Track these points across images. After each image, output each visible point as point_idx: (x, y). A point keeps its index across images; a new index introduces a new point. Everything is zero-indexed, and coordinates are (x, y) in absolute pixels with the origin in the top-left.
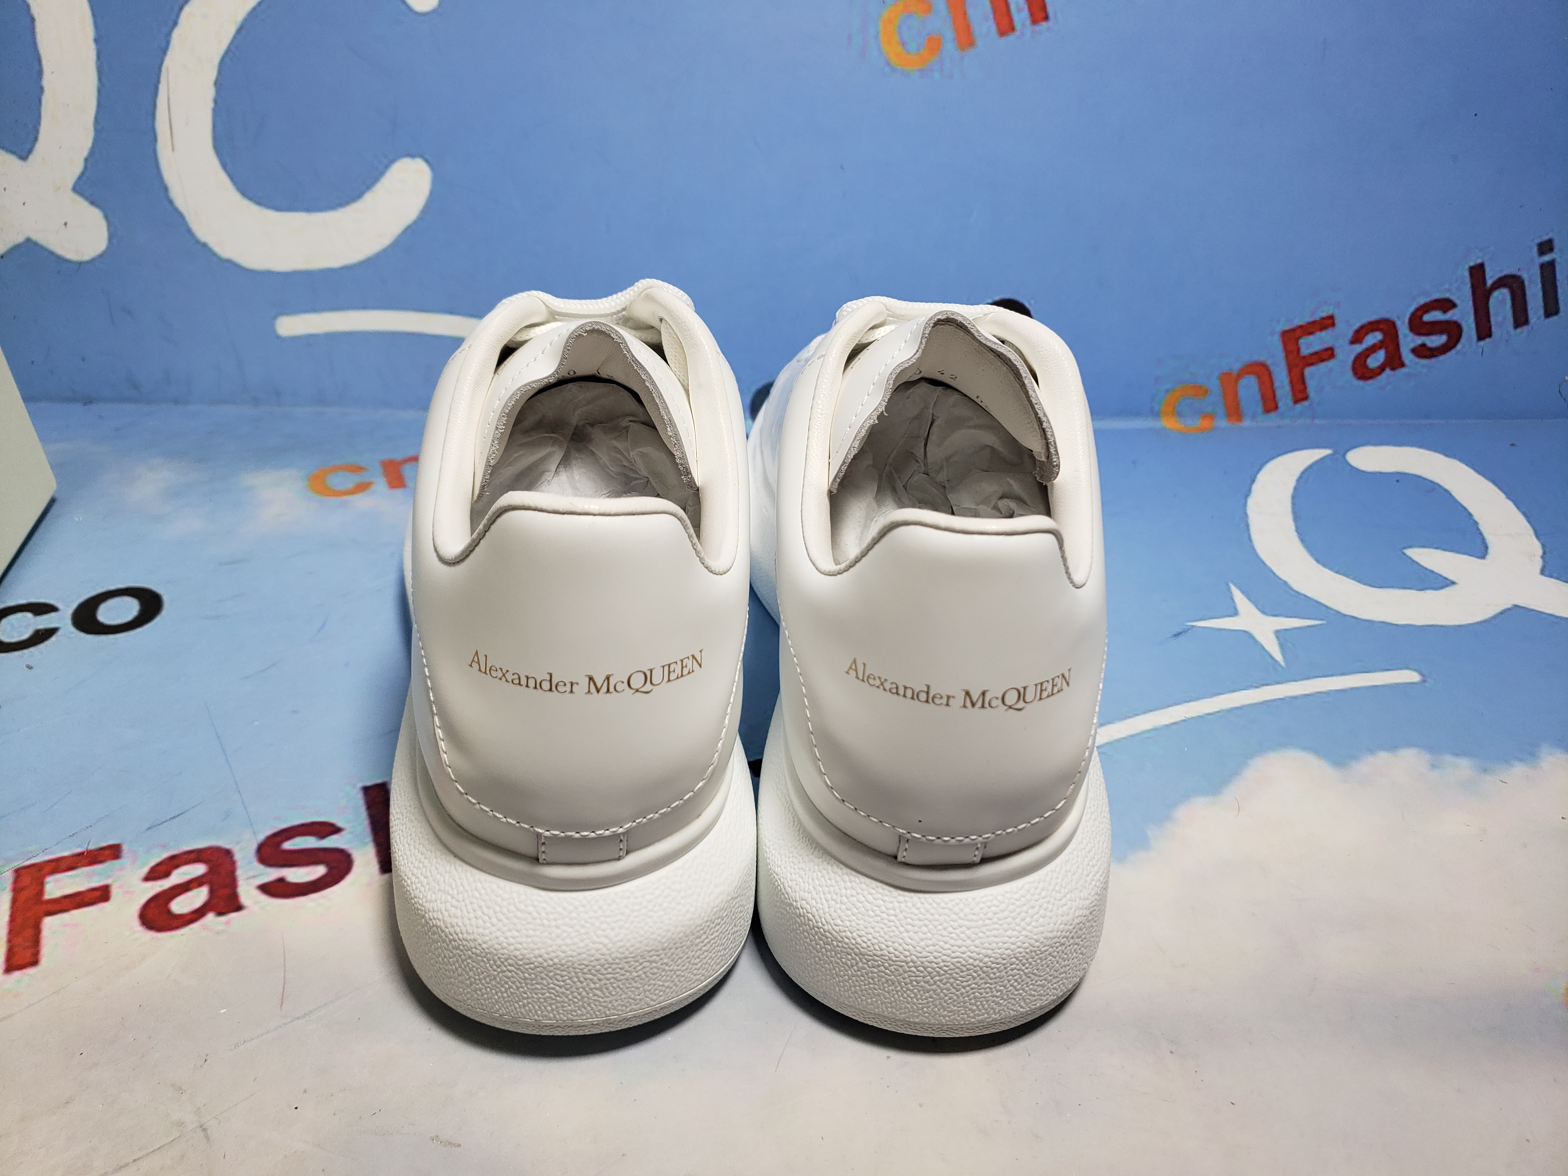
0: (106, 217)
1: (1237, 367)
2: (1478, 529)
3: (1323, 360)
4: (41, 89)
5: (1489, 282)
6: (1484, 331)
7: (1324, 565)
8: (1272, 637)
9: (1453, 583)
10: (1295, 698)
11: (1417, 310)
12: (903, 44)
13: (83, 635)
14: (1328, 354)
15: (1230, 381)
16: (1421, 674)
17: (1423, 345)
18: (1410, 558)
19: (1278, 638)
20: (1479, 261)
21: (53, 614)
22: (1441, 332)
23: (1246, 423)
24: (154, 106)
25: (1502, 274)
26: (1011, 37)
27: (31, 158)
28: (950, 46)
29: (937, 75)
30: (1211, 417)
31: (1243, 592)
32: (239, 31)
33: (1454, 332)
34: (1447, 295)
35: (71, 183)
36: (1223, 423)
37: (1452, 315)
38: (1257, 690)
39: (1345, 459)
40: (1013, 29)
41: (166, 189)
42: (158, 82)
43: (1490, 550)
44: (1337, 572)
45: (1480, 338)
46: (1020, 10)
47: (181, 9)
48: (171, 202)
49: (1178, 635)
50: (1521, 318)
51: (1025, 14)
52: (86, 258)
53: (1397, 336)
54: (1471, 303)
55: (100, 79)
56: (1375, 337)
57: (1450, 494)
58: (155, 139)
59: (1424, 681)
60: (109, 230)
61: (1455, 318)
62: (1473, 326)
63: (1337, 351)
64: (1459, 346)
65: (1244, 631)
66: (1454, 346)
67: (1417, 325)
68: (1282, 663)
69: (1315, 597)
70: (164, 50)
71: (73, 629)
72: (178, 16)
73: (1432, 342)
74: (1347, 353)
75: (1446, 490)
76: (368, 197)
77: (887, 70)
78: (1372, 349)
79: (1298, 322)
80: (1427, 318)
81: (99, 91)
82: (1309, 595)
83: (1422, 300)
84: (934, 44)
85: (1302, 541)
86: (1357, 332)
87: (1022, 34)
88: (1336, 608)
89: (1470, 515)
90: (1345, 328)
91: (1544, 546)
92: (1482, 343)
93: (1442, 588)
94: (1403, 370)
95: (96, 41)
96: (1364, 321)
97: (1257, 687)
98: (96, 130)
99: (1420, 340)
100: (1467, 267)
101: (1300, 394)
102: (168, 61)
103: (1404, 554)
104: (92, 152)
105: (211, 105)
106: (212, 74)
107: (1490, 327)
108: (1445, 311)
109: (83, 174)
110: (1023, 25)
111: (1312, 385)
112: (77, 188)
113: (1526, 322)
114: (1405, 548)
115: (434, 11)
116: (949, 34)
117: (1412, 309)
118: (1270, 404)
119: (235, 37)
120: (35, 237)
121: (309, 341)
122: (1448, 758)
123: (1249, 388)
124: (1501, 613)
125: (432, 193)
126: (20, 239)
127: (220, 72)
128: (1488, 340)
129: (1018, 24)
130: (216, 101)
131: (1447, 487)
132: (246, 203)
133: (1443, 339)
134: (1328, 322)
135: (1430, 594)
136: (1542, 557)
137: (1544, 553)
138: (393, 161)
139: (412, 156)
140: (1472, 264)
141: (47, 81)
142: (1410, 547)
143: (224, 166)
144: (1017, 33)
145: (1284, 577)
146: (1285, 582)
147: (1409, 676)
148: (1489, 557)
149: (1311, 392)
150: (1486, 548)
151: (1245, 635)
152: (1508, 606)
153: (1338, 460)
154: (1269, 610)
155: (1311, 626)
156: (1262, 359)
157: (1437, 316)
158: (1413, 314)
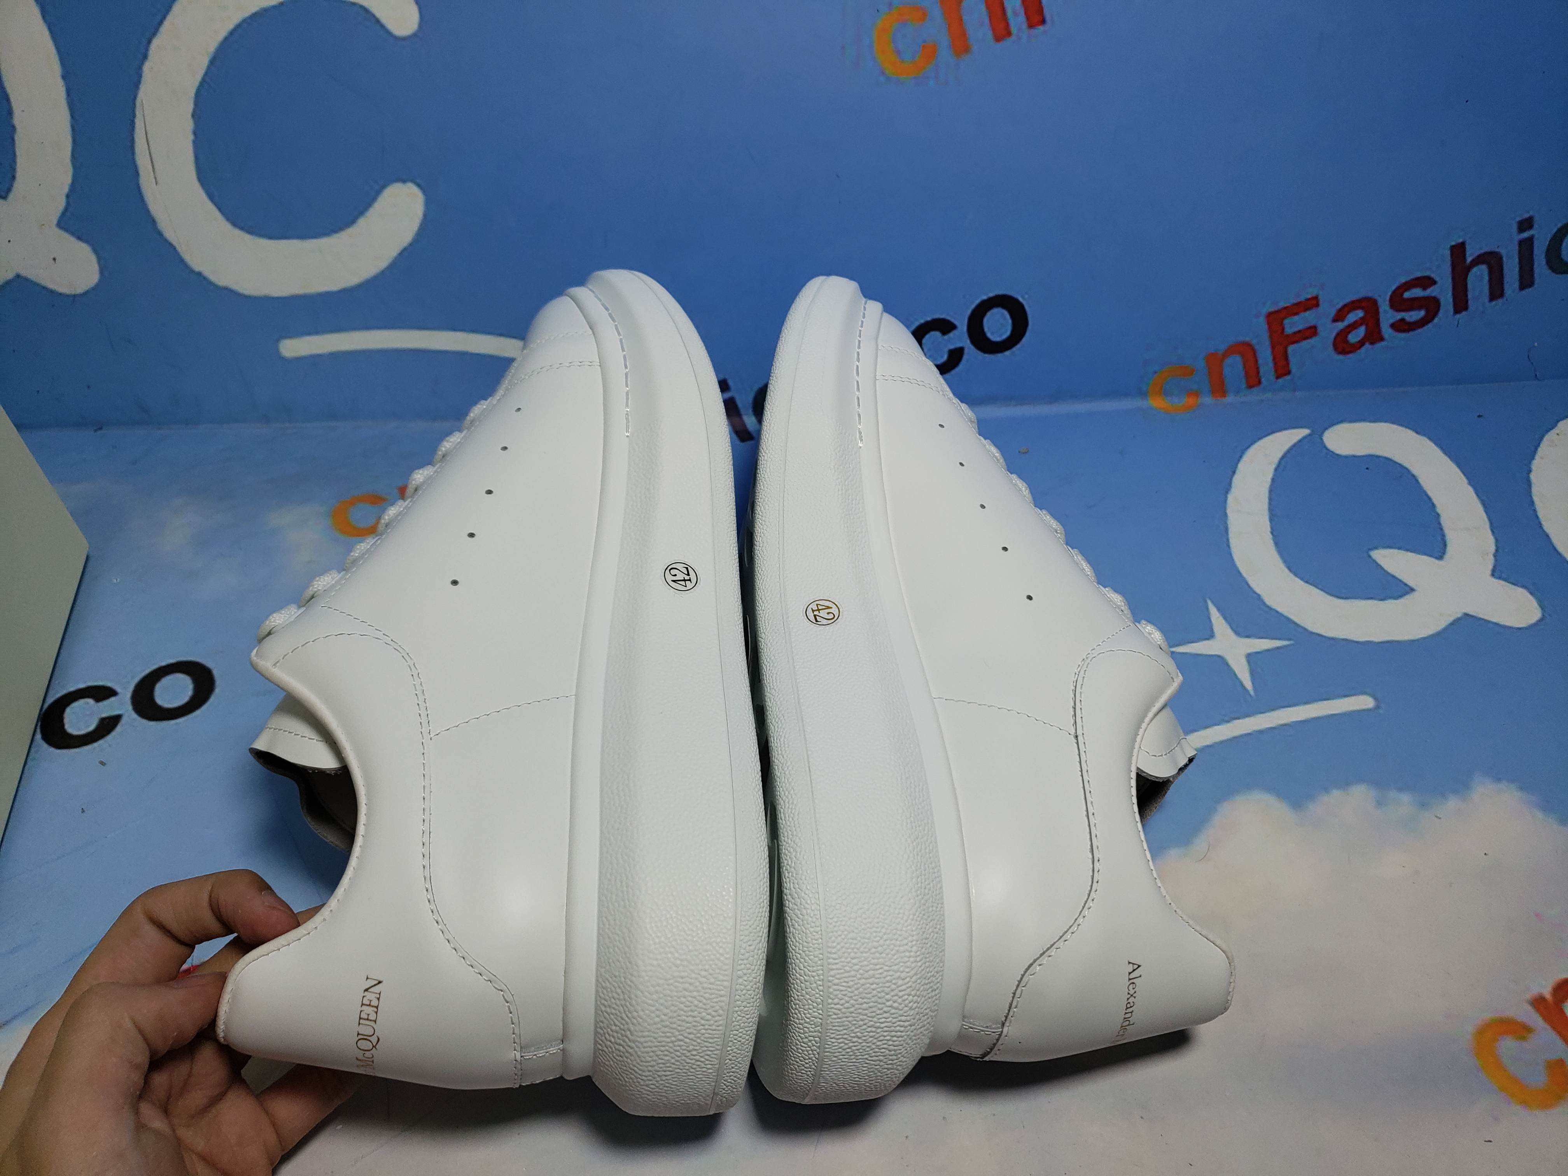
0: (95, 251)
1: (1222, 348)
2: (1440, 524)
3: (1306, 338)
4: (14, 128)
5: (1469, 259)
6: (1461, 304)
7: (1296, 575)
8: (1244, 661)
9: (1412, 590)
10: (1261, 732)
11: (1398, 288)
12: (898, 53)
14: (1311, 332)
15: (1215, 362)
16: (1376, 699)
18: (1374, 561)
19: (1249, 662)
20: (1461, 240)
21: (113, 699)
22: (1419, 308)
23: (1230, 399)
24: (132, 141)
25: (1482, 251)
26: (1008, 42)
27: (11, 196)
28: (945, 53)
29: (932, 83)
31: (1219, 610)
32: (212, 62)
33: (1432, 307)
34: (1427, 274)
35: (55, 222)
36: (1207, 400)
37: (1430, 292)
38: (1228, 725)
39: (1322, 439)
40: (1009, 34)
41: (154, 221)
42: (134, 116)
43: (1449, 548)
44: (1307, 582)
45: (1457, 311)
46: (1015, 14)
47: (149, 42)
48: (160, 234)
50: (1496, 291)
51: (1022, 18)
52: (79, 291)
54: (1450, 280)
55: (72, 117)
57: (1417, 481)
58: (137, 174)
59: (1377, 707)
60: (99, 263)
61: (1434, 294)
62: (1451, 300)
63: (1320, 329)
64: (1436, 320)
65: (1219, 656)
66: (1432, 319)
67: (1398, 301)
68: (1252, 693)
69: (1286, 614)
70: (137, 84)
71: (135, 716)
72: (147, 49)
73: (1411, 316)
74: (1329, 331)
75: (1413, 476)
76: (361, 223)
77: (882, 79)
79: (1282, 304)
80: (1407, 295)
81: (73, 128)
82: (1279, 610)
83: (1403, 279)
84: (930, 52)
85: (1276, 544)
87: (1019, 38)
88: (1303, 625)
89: (1434, 505)
90: (1328, 309)
91: (1497, 541)
92: (1458, 316)
93: (1401, 596)
94: (1383, 344)
95: (64, 77)
96: (1348, 300)
97: (1228, 722)
98: (75, 167)
100: (1448, 246)
102: (141, 95)
103: (1370, 556)
104: (74, 188)
105: (191, 137)
106: (188, 106)
107: (1467, 302)
108: (1425, 288)
109: (66, 210)
110: (1020, 29)
111: (1293, 360)
112: (64, 223)
113: (1501, 295)
114: (1371, 549)
115: (415, 35)
116: (944, 41)
117: (1394, 287)
118: (1253, 380)
119: (209, 68)
120: (24, 273)
121: (314, 361)
122: (1393, 794)
124: (1451, 625)
125: (426, 215)
126: (10, 276)
127: (196, 104)
128: (1464, 313)
129: (1014, 30)
130: (195, 133)
131: (1414, 472)
132: (237, 232)
133: (1422, 313)
135: (1391, 604)
136: (1495, 556)
137: (1497, 550)
138: (383, 187)
139: (403, 181)
140: (1453, 243)
141: (18, 119)
142: (1376, 548)
143: (211, 197)
144: (1013, 38)
145: (1258, 591)
146: (1259, 595)
147: (1365, 702)
148: (1446, 557)
149: (1293, 367)
150: (1445, 545)
151: (1220, 661)
152: (1459, 615)
153: (1315, 441)
154: (1242, 630)
155: (1278, 648)
156: (1247, 339)
157: (1417, 292)
158: (1394, 292)
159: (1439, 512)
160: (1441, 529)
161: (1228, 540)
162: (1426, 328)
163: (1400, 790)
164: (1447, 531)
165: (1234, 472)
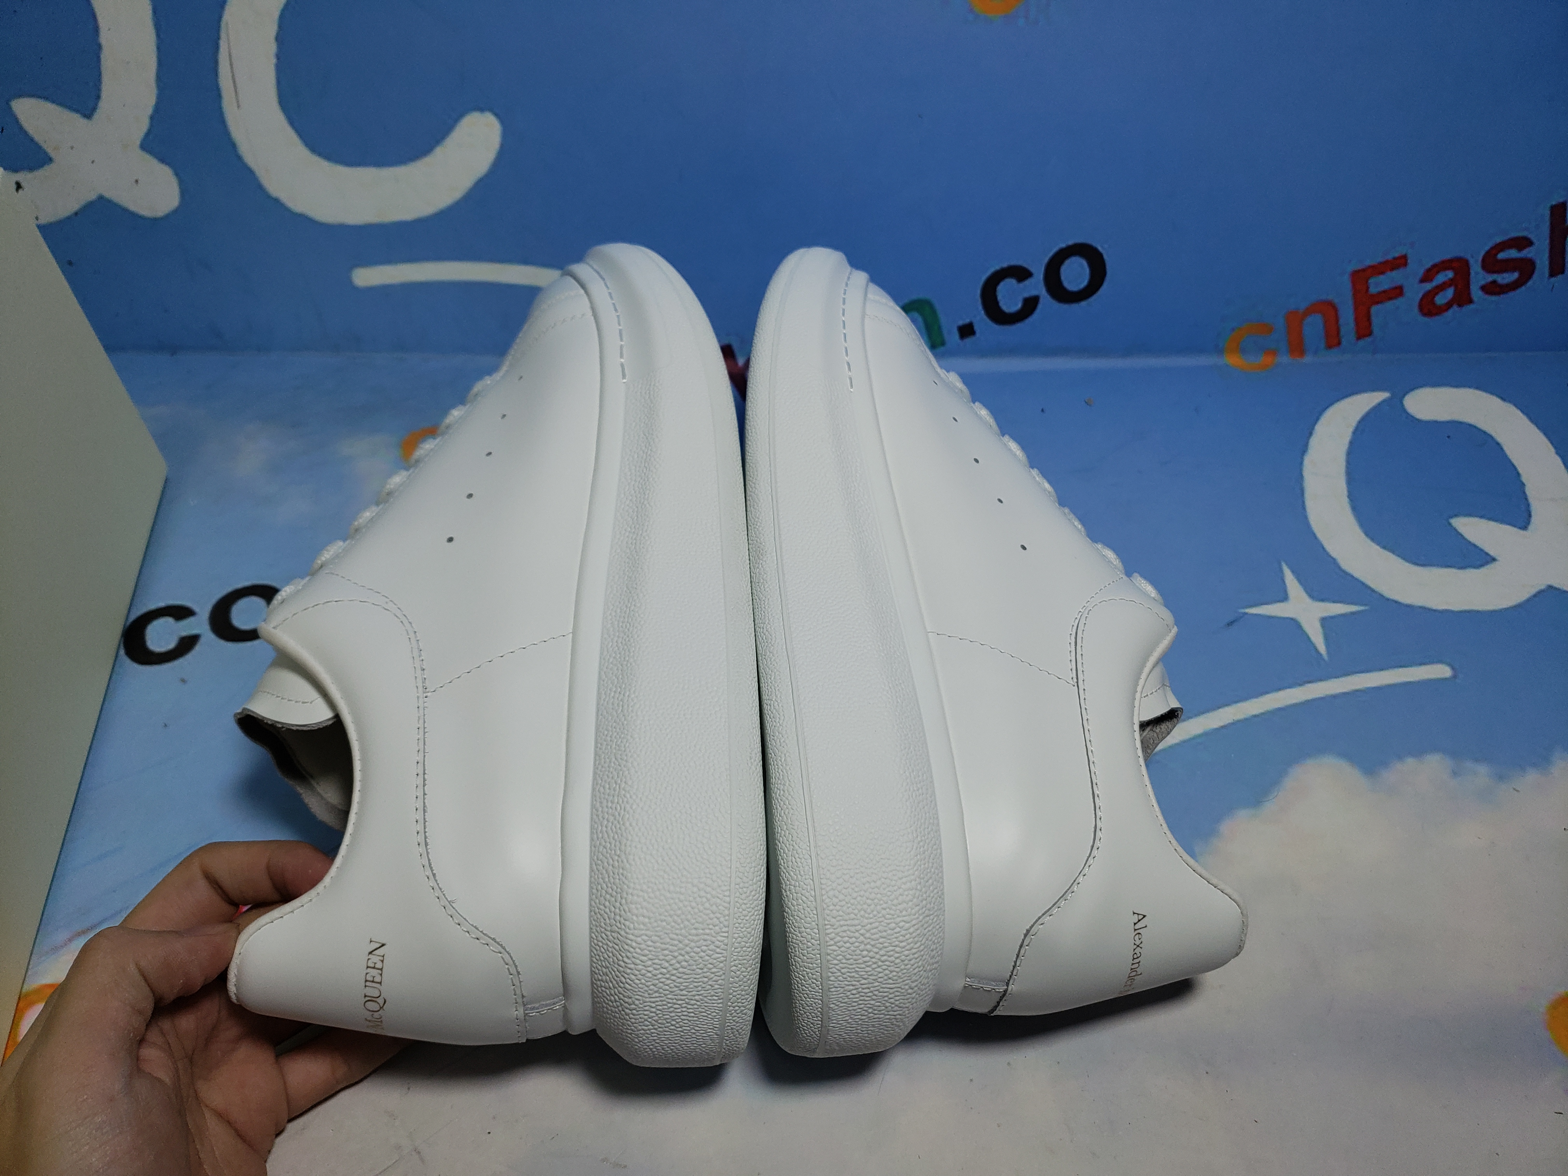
0: (177, 174)
1: (1303, 306)
2: (1525, 494)
3: (1390, 299)
4: (100, 47)
6: (1557, 268)
7: (1373, 540)
8: (1318, 625)
9: (1494, 560)
10: (1334, 697)
11: (1492, 248)
13: (222, 642)
14: (1397, 292)
15: (1295, 320)
16: (1453, 668)
17: (1494, 282)
18: (1455, 530)
19: (1323, 626)
20: (1562, 200)
21: (191, 619)
22: (1513, 270)
23: (1308, 359)
24: (216, 63)
27: (96, 116)
30: (1274, 353)
31: (1293, 572)
33: (1526, 269)
34: (1524, 234)
35: (138, 143)
36: (1284, 359)
37: (1527, 253)
38: (1301, 688)
39: (1402, 403)
41: (234, 146)
42: (219, 38)
43: (1533, 519)
44: (1384, 548)
45: (1553, 274)
48: (240, 159)
49: (1231, 624)
52: (160, 214)
53: (1469, 274)
54: (1548, 241)
55: (158, 35)
56: (1446, 276)
57: (1503, 450)
58: (219, 96)
59: (1455, 677)
60: (179, 186)
61: (1529, 256)
62: (1547, 263)
63: (1405, 290)
64: (1530, 283)
65: (1292, 619)
66: (1526, 281)
67: (1490, 263)
68: (1326, 657)
69: (1362, 579)
70: (222, 5)
71: (212, 636)
73: (1503, 279)
74: (1415, 291)
75: (1498, 444)
76: (439, 151)
77: (971, 17)
78: (1442, 288)
79: (1369, 262)
80: (1501, 256)
81: (158, 48)
82: (1355, 574)
83: (1498, 239)
85: (1353, 509)
86: (1428, 271)
88: (1379, 591)
89: (1518, 474)
90: (1416, 269)
92: (1553, 279)
93: (1481, 566)
94: (1472, 306)
96: (1437, 260)
97: (1300, 685)
98: (158, 87)
99: (1490, 278)
100: (1549, 205)
101: (1364, 329)
102: (227, 17)
103: (1450, 524)
104: (157, 109)
105: (274, 61)
106: (272, 29)
108: (1520, 249)
109: (149, 132)
111: (1376, 321)
112: (145, 146)
114: (1451, 517)
117: (1487, 248)
118: (1333, 340)
120: (108, 195)
121: (385, 291)
122: (1469, 765)
123: (1314, 326)
124: (1535, 596)
125: (502, 146)
126: (92, 196)
127: (281, 27)
128: (1560, 277)
130: (278, 57)
131: (1499, 440)
132: (315, 159)
133: (1516, 275)
134: (1401, 262)
135: (1471, 573)
138: (461, 116)
139: (482, 110)
140: (1554, 203)
141: (105, 38)
142: (1456, 516)
143: (292, 123)
145: (1334, 554)
146: (1334, 559)
147: (1442, 671)
148: (1531, 527)
149: (1376, 329)
150: (1530, 516)
151: (1294, 624)
152: (1543, 587)
153: (1395, 404)
154: (1316, 594)
155: (1353, 613)
156: (1330, 297)
157: (1513, 253)
158: (1488, 253)
159: (1524, 481)
160: (1526, 499)
161: (1303, 502)
162: (1518, 291)
163: (1477, 760)
164: (1531, 500)
165: (1311, 434)
